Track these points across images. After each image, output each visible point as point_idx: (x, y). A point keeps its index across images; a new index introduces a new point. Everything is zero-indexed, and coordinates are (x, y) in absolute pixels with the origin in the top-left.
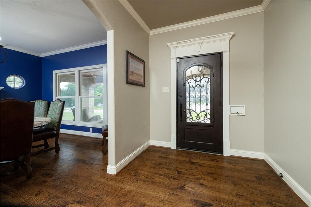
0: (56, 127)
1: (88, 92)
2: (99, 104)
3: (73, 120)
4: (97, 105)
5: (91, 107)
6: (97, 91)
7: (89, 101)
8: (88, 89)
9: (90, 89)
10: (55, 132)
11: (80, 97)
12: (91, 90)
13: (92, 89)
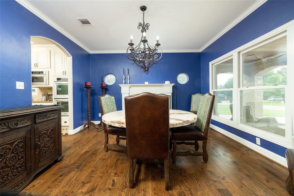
0: (204, 128)
1: (254, 83)
2: (271, 98)
3: (230, 120)
4: (267, 100)
5: (258, 103)
6: (267, 82)
7: (254, 95)
8: (254, 79)
9: (256, 78)
10: (202, 134)
11: (239, 89)
12: (258, 79)
13: (259, 77)
